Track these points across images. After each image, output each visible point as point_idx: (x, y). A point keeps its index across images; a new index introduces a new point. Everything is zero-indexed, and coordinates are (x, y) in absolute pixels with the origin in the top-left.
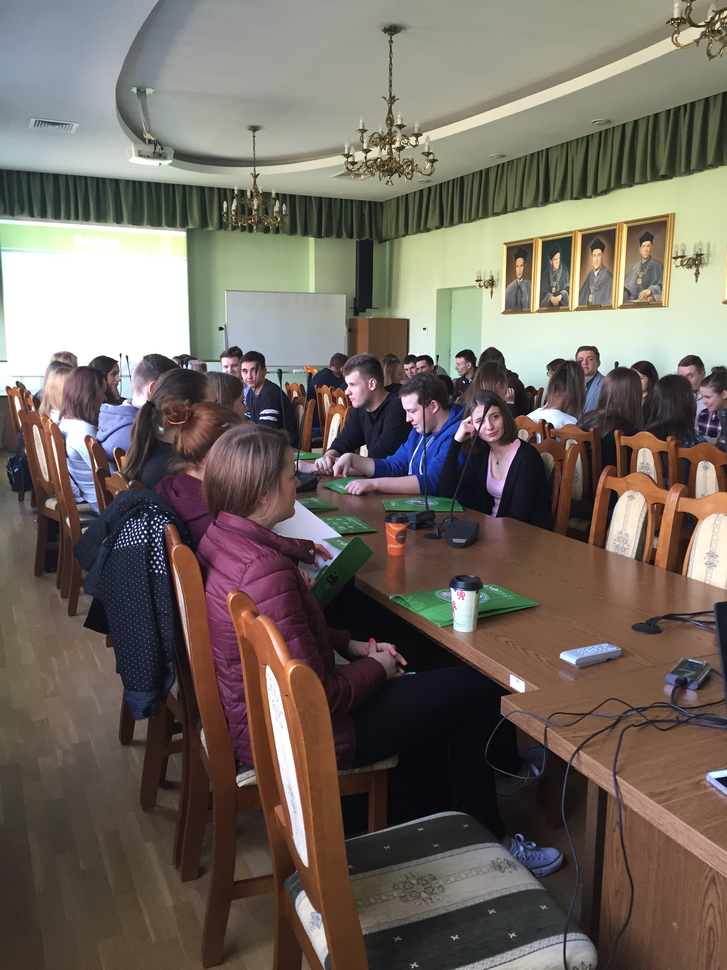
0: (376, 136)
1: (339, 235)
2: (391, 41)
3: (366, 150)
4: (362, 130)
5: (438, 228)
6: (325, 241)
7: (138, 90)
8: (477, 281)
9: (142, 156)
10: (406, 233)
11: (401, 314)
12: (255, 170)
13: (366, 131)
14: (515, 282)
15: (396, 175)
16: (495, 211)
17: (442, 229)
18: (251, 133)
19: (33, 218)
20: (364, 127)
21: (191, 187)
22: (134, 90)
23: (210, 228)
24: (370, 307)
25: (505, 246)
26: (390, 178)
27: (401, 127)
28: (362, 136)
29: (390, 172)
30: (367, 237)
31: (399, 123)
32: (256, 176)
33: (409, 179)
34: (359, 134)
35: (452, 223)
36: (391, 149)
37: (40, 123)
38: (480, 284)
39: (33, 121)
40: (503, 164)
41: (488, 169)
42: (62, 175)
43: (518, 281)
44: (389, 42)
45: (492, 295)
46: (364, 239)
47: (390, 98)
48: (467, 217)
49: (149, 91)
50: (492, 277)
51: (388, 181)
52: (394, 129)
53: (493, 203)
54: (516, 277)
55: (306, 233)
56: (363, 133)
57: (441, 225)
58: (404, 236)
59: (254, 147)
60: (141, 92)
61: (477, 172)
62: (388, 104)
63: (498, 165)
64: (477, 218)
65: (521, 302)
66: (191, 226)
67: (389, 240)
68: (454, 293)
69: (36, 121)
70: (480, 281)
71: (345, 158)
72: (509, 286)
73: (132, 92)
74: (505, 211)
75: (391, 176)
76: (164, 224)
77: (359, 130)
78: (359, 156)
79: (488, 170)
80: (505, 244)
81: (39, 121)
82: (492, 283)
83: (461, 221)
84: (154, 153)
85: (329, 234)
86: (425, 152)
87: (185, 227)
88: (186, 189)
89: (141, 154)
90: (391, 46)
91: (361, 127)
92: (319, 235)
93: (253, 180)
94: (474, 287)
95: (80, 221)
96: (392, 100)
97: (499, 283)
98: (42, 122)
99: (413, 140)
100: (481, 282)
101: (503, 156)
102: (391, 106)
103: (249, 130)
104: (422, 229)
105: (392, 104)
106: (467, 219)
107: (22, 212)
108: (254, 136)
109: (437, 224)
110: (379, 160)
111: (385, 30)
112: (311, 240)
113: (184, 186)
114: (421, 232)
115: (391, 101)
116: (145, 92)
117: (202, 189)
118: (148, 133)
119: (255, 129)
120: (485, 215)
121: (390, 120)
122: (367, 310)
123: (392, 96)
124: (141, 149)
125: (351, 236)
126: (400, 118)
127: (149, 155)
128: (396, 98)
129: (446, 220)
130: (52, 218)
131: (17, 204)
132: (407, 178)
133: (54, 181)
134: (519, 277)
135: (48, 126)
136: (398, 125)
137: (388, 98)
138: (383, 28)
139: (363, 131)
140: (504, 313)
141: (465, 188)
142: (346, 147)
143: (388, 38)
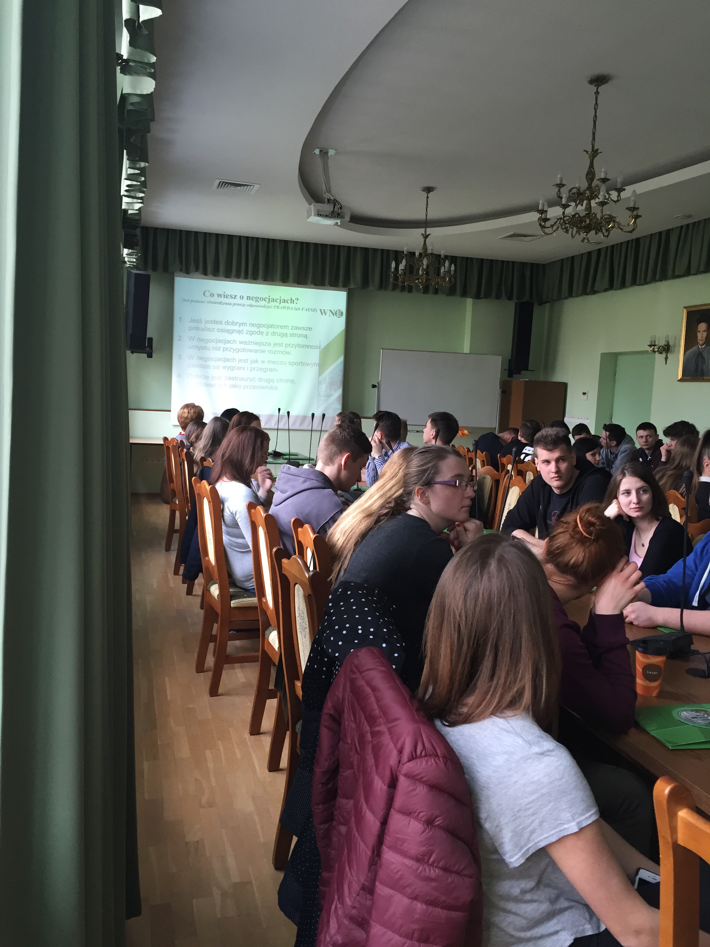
0: (574, 191)
1: (498, 297)
2: (597, 93)
3: (566, 205)
4: (560, 184)
5: (606, 290)
6: (483, 303)
7: (320, 151)
8: (650, 346)
9: (321, 215)
10: (570, 295)
11: (559, 378)
12: (425, 230)
13: (563, 185)
14: (695, 348)
15: (593, 232)
16: (676, 274)
17: (611, 292)
18: (425, 194)
19: (206, 276)
20: (562, 181)
21: (355, 248)
22: (317, 151)
23: (371, 288)
24: (527, 369)
25: (685, 310)
26: (586, 235)
27: (604, 180)
28: (559, 191)
29: (588, 229)
30: (526, 298)
31: (603, 176)
32: (426, 237)
33: (605, 236)
34: (557, 189)
35: (623, 285)
36: (589, 204)
37: (223, 184)
38: (654, 349)
39: (217, 182)
40: (688, 225)
41: (669, 230)
42: (236, 236)
43: (700, 347)
44: (595, 93)
45: (666, 361)
46: (525, 300)
47: (592, 151)
48: (642, 278)
49: (331, 152)
50: (668, 342)
51: (584, 239)
52: (595, 183)
53: (675, 263)
54: (697, 343)
55: (464, 294)
56: (560, 188)
57: (611, 287)
58: (566, 298)
59: (427, 208)
60: (324, 153)
61: (656, 233)
62: (590, 158)
63: (682, 227)
64: (654, 280)
65: (702, 370)
66: (352, 286)
67: (548, 302)
68: (619, 357)
69: (220, 182)
70: (655, 345)
71: (538, 214)
72: (688, 352)
73: (315, 153)
74: (688, 273)
75: (587, 233)
76: (327, 284)
77: (557, 184)
78: (554, 212)
79: (669, 232)
80: (685, 307)
81: (223, 182)
82: (666, 349)
83: (634, 283)
84: (333, 212)
85: (487, 296)
86: (631, 207)
87: (346, 287)
88: (351, 250)
89: (320, 213)
90: (596, 98)
91: (558, 182)
92: (477, 296)
93: (423, 239)
94: (646, 352)
95: (249, 280)
96: (595, 153)
97: (676, 349)
98: (226, 183)
99: (614, 195)
100: (656, 347)
101: (689, 216)
102: (593, 160)
103: (423, 191)
104: (588, 290)
105: (594, 157)
106: (642, 282)
107: (197, 270)
108: (428, 197)
109: (607, 285)
110: (577, 216)
111: (591, 82)
112: (469, 301)
113: (349, 248)
114: (588, 294)
115: (593, 154)
116: (327, 153)
117: (366, 250)
118: (328, 193)
119: (429, 190)
120: (664, 277)
121: (591, 175)
122: (523, 372)
123: (595, 149)
124: (320, 208)
125: (510, 298)
126: (604, 172)
127: (328, 214)
128: (599, 151)
129: (617, 281)
130: (224, 276)
131: (192, 263)
132: (603, 235)
133: (228, 240)
134: (701, 343)
135: (230, 187)
136: (602, 179)
137: (590, 150)
138: (589, 80)
139: (560, 186)
140: (680, 380)
141: (641, 249)
142: (540, 202)
143: (595, 89)
